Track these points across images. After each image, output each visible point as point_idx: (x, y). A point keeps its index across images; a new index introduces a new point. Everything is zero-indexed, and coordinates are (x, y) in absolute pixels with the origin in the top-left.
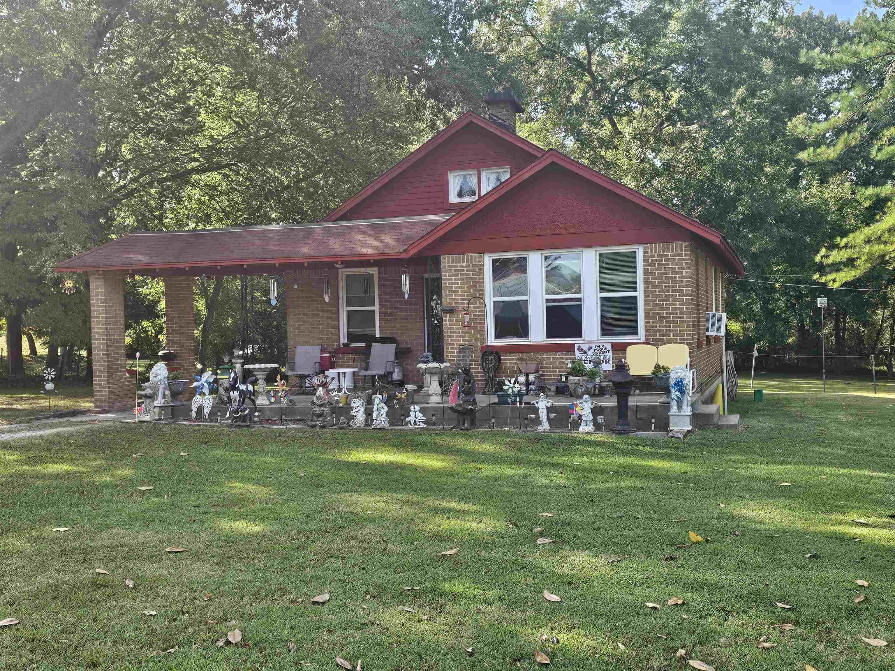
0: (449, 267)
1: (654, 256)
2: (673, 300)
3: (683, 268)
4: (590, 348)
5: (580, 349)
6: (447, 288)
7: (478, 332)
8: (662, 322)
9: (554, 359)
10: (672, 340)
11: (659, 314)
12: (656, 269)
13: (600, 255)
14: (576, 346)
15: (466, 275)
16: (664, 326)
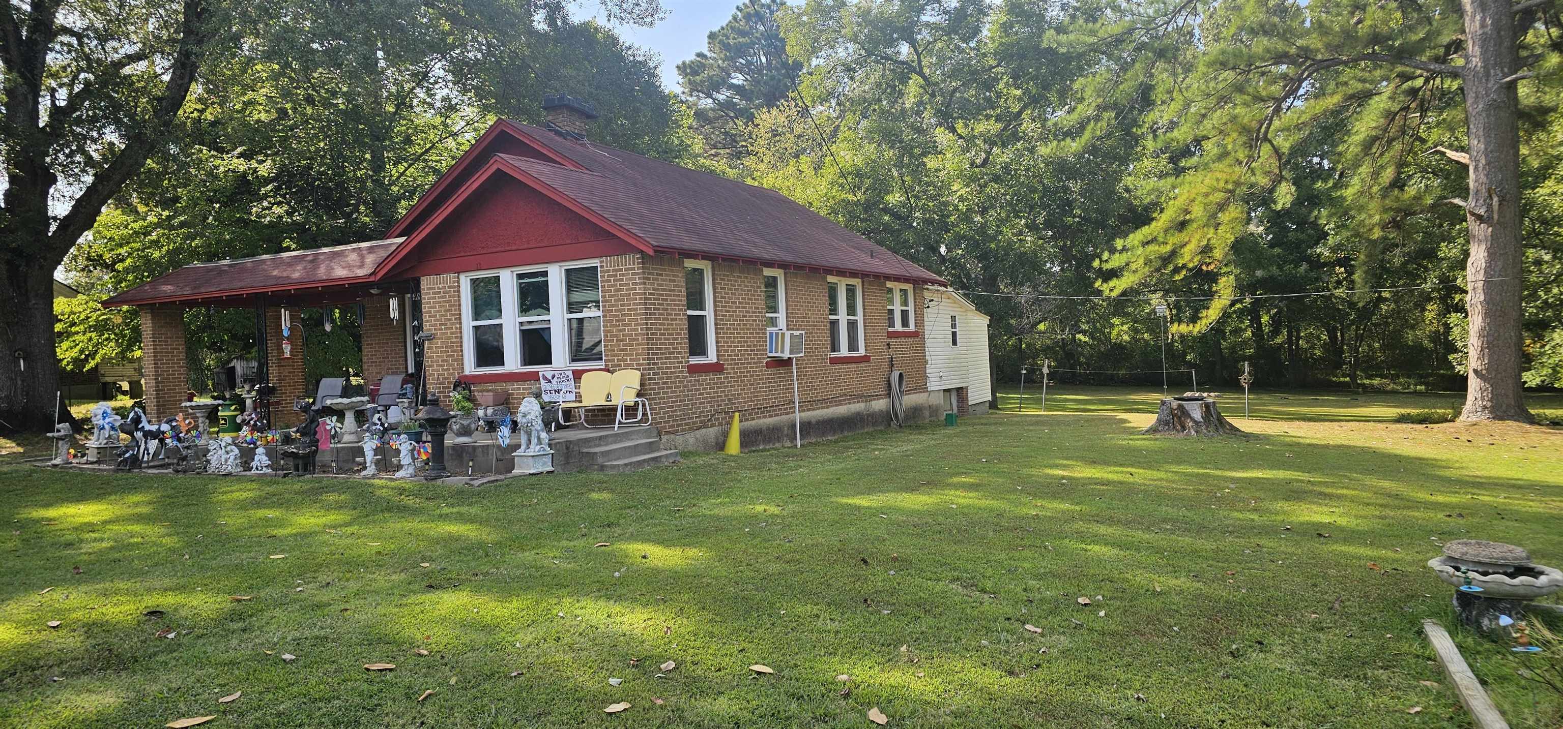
0: (428, 289)
1: (608, 271)
2: (629, 320)
3: (636, 284)
4: (553, 377)
5: (545, 378)
6: (427, 312)
7: (456, 360)
8: (619, 345)
9: (523, 389)
10: (628, 365)
11: (616, 336)
12: (612, 286)
13: (567, 271)
14: (541, 374)
15: (443, 297)
16: (622, 350)
